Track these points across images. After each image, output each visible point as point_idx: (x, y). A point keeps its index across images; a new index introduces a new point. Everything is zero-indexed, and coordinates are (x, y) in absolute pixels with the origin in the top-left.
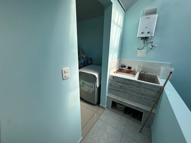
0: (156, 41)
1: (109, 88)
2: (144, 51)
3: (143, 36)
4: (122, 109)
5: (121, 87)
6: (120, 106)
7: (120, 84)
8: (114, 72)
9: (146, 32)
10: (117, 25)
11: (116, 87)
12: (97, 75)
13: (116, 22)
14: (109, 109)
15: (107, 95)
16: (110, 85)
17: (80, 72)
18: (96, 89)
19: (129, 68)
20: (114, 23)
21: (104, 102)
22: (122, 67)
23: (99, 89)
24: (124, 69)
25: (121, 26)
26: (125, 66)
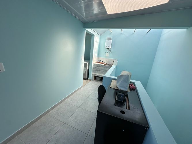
0: (112, 50)
1: (93, 70)
2: (108, 54)
3: (107, 47)
4: (99, 80)
5: (98, 68)
6: (98, 78)
7: (98, 67)
8: (97, 63)
9: (108, 46)
10: (97, 42)
11: (96, 69)
12: (87, 63)
13: (96, 41)
14: (93, 81)
15: (92, 73)
16: (93, 68)
17: (84, 63)
18: (87, 71)
19: (102, 62)
20: (95, 41)
21: (91, 77)
22: (99, 61)
23: (88, 70)
24: (100, 62)
25: (98, 42)
26: (100, 61)
